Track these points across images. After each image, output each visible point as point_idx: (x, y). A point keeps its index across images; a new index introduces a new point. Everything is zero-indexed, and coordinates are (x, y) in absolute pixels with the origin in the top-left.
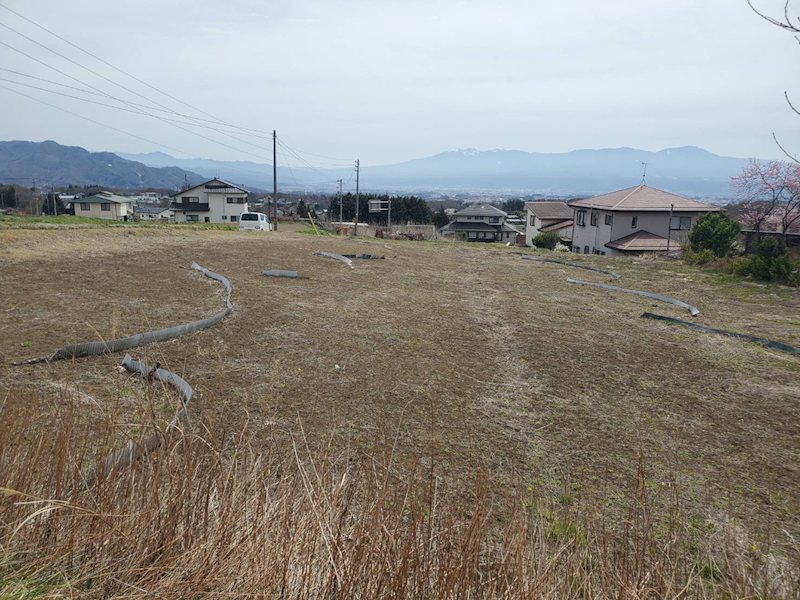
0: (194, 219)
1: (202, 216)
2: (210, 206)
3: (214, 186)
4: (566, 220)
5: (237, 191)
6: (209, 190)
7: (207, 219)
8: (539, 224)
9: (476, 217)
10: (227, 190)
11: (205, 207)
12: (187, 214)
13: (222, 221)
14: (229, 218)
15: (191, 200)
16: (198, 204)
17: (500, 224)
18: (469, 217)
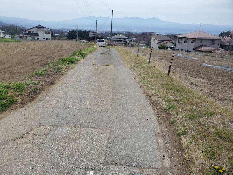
0: (34, 39)
1: (36, 38)
2: (39, 34)
3: (40, 27)
4: (165, 41)
5: (48, 29)
6: (39, 29)
7: (38, 39)
8: (157, 41)
9: (119, 39)
10: (45, 29)
11: (37, 35)
12: (31, 37)
13: (43, 40)
14: (46, 39)
15: (32, 32)
16: (34, 33)
17: (126, 41)
18: (117, 38)
